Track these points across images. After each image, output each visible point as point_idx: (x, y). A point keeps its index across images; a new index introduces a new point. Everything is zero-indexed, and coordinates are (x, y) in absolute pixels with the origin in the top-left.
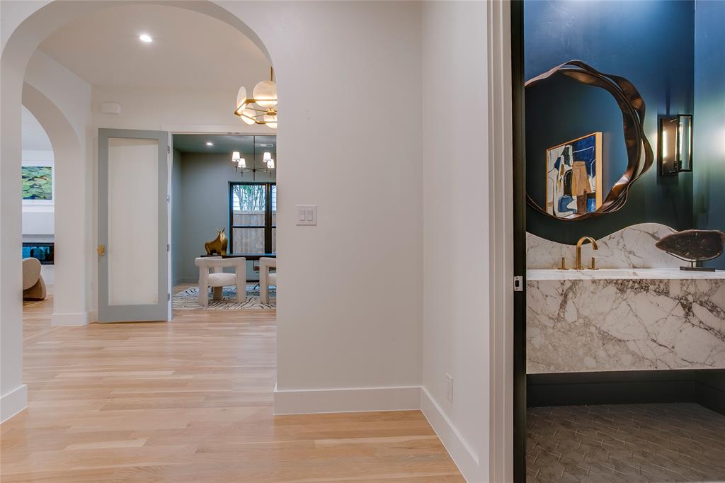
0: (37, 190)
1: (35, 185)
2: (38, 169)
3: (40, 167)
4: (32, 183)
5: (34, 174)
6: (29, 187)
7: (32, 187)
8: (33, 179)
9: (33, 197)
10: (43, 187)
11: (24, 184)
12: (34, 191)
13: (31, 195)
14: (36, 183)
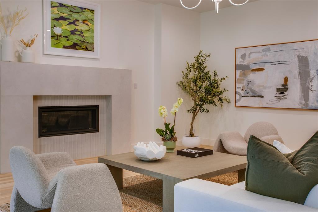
0: (79, 38)
1: (76, 30)
2: (80, 10)
3: (82, 8)
4: (72, 27)
5: (76, 16)
6: (69, 33)
7: (73, 32)
8: (73, 23)
9: (74, 46)
10: (85, 35)
11: (64, 27)
12: (75, 38)
13: (72, 43)
14: (77, 28)
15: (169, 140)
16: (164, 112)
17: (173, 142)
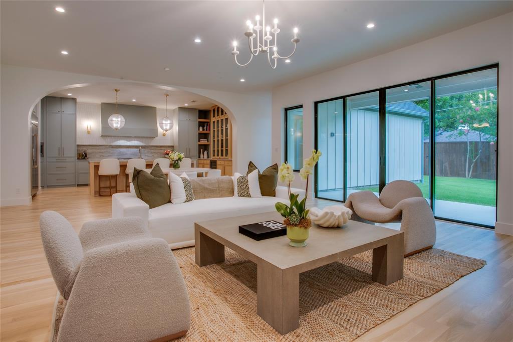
15: (296, 225)
16: (287, 175)
17: (303, 229)
